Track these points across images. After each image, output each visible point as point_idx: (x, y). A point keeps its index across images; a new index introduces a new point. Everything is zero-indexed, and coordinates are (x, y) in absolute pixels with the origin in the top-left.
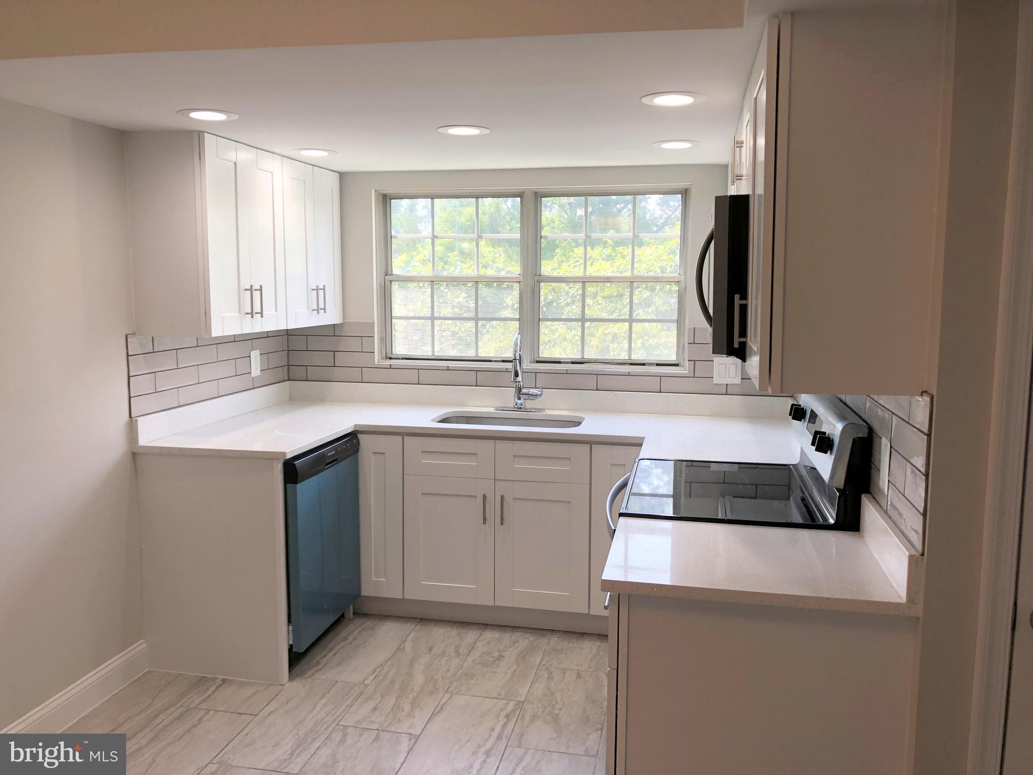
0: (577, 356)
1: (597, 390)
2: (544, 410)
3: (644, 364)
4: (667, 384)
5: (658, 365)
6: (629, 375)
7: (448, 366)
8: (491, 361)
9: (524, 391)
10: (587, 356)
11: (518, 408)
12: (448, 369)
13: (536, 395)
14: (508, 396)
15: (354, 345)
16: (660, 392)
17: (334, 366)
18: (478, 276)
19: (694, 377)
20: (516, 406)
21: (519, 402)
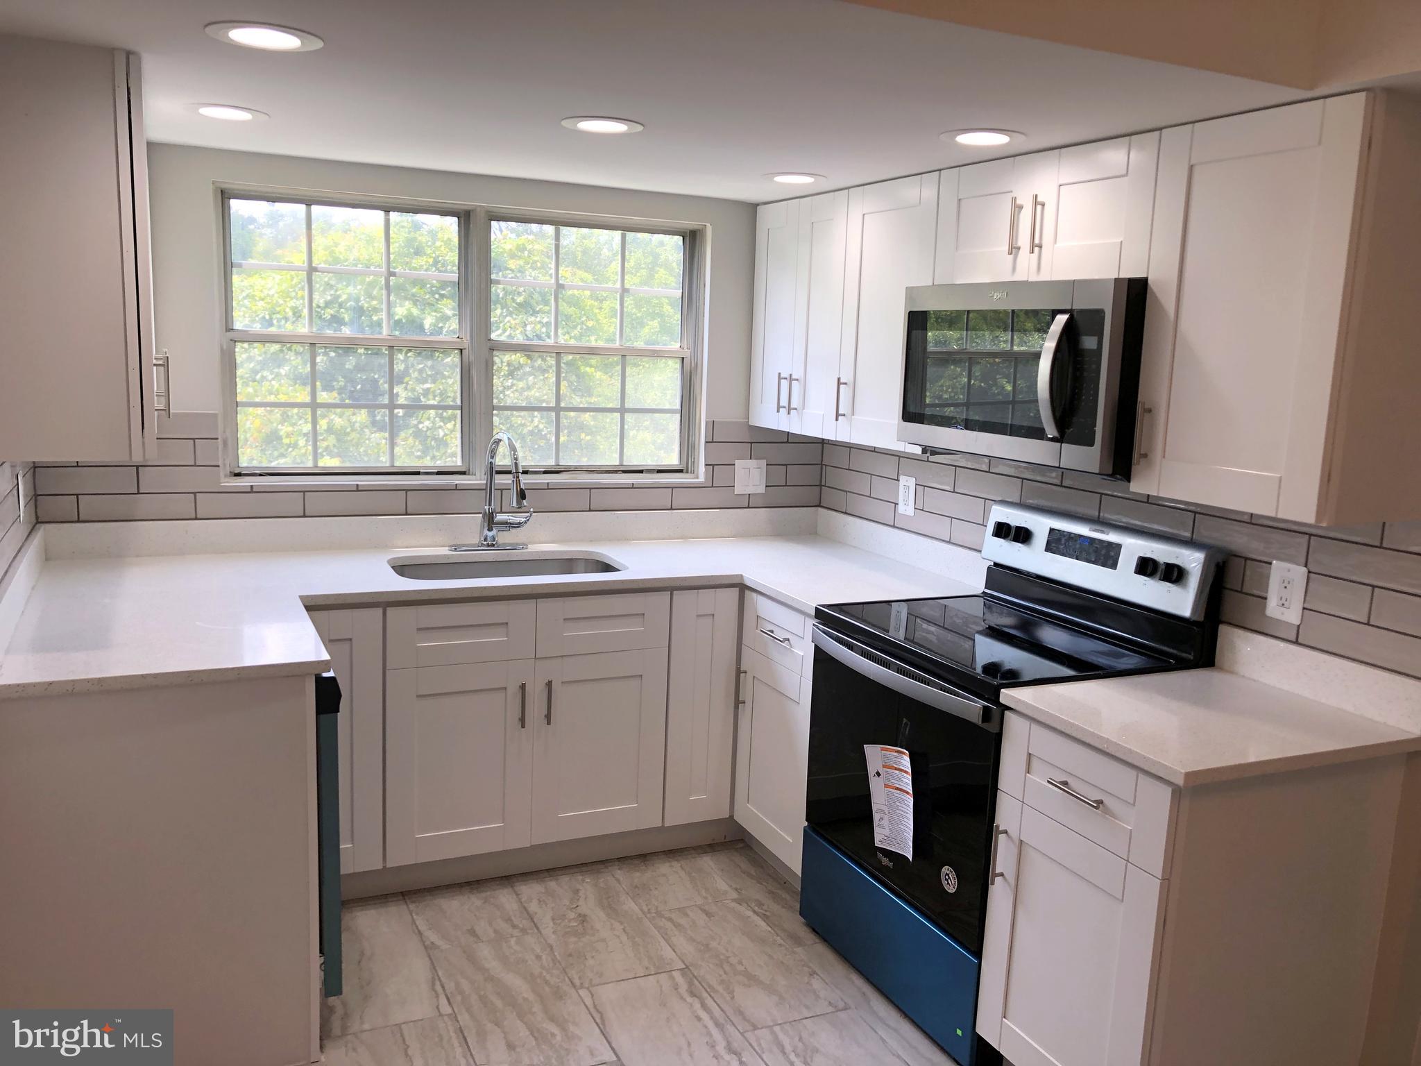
0: (551, 462)
1: (590, 510)
2: (524, 544)
3: (641, 472)
4: (681, 497)
5: (659, 471)
6: (633, 487)
7: (357, 485)
8: (418, 473)
9: (500, 517)
10: (566, 461)
11: (488, 545)
12: (358, 489)
13: (519, 525)
14: (470, 528)
15: (182, 453)
16: (671, 509)
17: (138, 493)
18: (389, 337)
19: (712, 487)
20: (485, 543)
21: (490, 534)
